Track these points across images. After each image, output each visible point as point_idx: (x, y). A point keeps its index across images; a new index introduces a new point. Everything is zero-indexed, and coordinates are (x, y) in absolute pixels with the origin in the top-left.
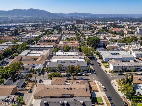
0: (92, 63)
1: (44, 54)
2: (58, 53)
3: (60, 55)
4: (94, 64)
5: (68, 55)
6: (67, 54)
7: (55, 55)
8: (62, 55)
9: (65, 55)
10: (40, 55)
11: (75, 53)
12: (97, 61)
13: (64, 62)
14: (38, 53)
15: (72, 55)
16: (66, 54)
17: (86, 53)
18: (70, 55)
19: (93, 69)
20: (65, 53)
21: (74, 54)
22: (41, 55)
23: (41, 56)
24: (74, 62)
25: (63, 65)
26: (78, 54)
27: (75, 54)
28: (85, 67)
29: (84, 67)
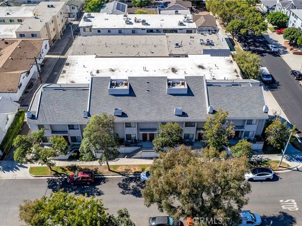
0: (268, 76)
1: (37, 27)
2: (100, 20)
3: (109, 32)
4: (277, 79)
5: (151, 31)
6: (144, 22)
7: (88, 29)
8: (120, 32)
9: (134, 32)
10: (16, 27)
11: (181, 18)
12: (285, 57)
13: (131, 93)
14: (12, 16)
15: (166, 31)
16: (140, 26)
17: (232, 22)
18: (158, 31)
19: (283, 116)
20: (132, 17)
21: (176, 26)
22: (24, 28)
23: (22, 35)
24: (189, 93)
25: (124, 115)
26: (193, 25)
27: (181, 24)
28: (254, 122)
29: (250, 122)
